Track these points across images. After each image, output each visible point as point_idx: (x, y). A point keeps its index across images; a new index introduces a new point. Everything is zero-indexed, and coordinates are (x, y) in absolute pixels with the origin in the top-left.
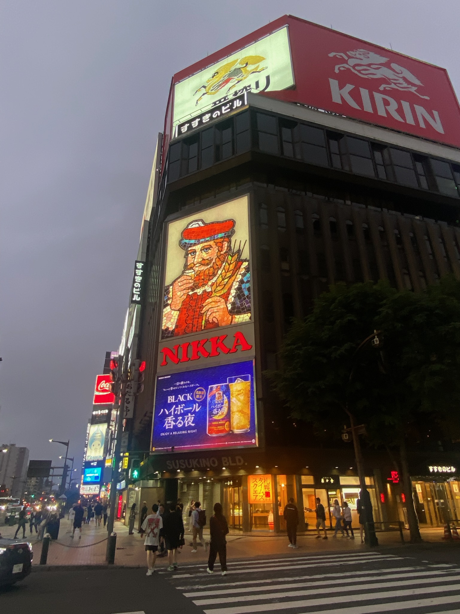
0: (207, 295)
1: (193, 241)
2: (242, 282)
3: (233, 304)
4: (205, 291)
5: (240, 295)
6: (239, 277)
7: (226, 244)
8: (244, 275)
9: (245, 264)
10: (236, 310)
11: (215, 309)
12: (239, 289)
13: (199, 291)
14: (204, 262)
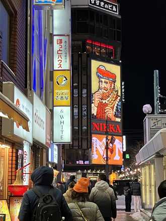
0: (106, 105)
1: (101, 76)
2: (118, 105)
3: (115, 113)
4: (105, 102)
5: (117, 110)
6: (117, 103)
7: (113, 85)
8: (119, 102)
9: (119, 98)
10: (116, 116)
11: (109, 112)
12: (117, 107)
13: (104, 101)
14: (105, 89)
